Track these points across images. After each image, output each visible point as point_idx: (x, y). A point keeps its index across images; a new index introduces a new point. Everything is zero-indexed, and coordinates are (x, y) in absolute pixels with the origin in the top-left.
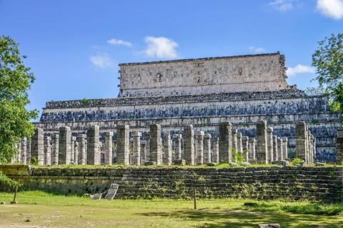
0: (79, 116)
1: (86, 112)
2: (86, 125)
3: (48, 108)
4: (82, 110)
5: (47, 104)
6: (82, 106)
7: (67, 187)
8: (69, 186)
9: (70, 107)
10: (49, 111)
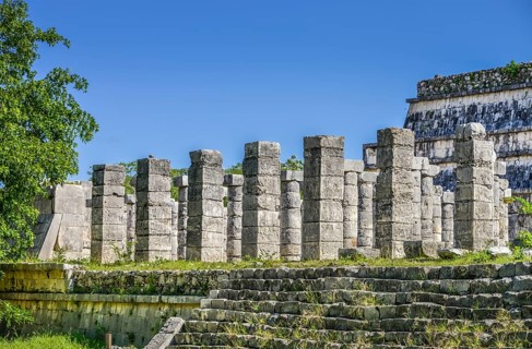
0: (497, 116)
1: (515, 103)
2: (506, 142)
3: (422, 98)
4: (505, 97)
5: (419, 87)
6: (506, 88)
7: (129, 329)
8: (133, 323)
9: (476, 92)
10: (422, 108)
